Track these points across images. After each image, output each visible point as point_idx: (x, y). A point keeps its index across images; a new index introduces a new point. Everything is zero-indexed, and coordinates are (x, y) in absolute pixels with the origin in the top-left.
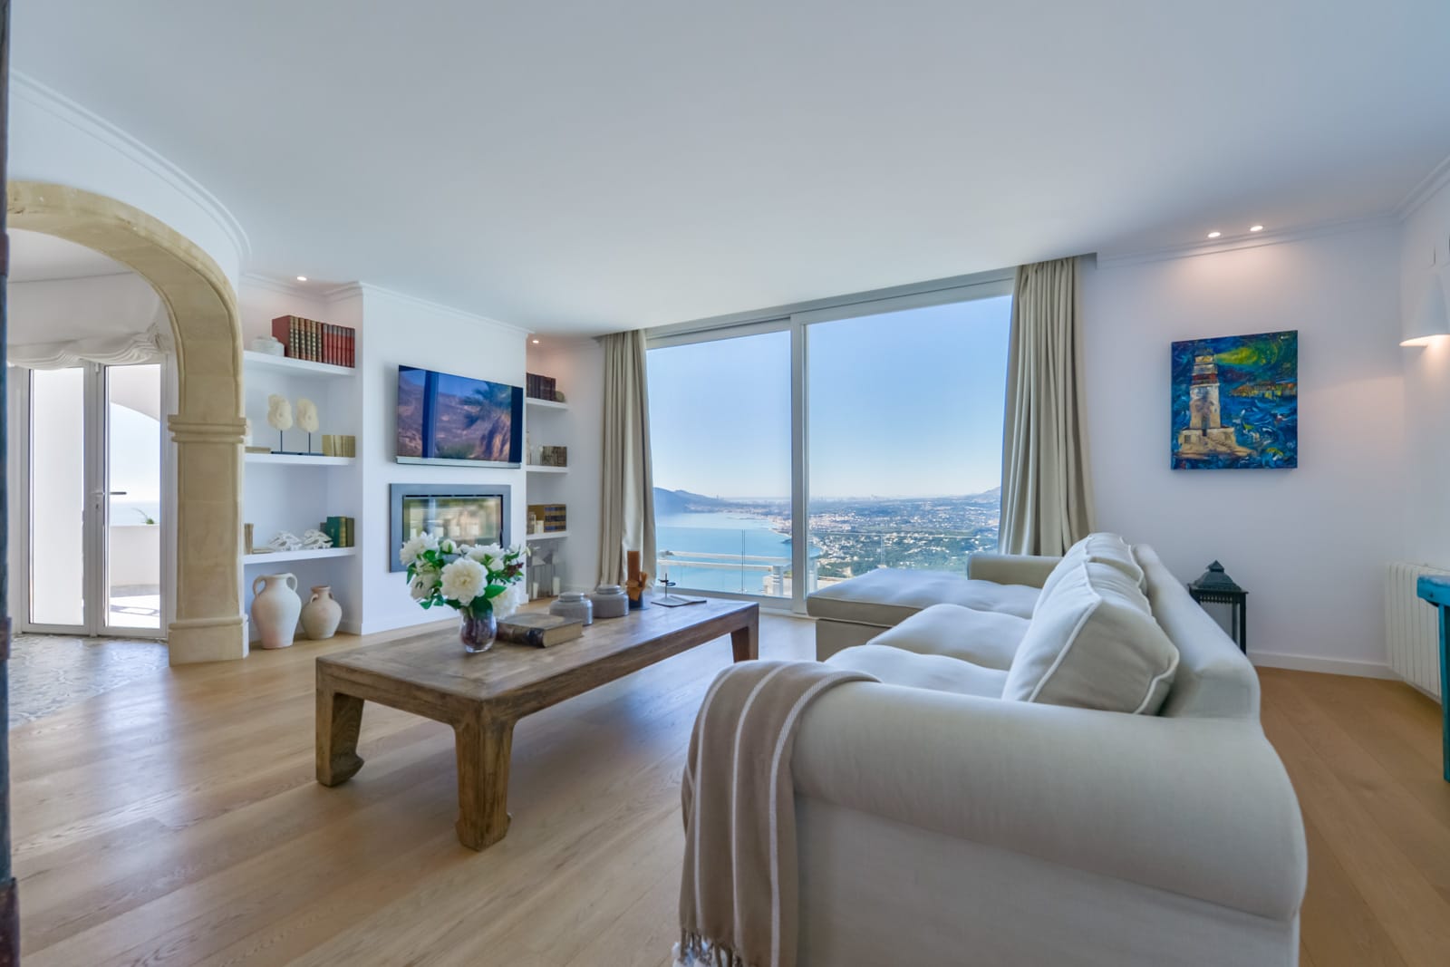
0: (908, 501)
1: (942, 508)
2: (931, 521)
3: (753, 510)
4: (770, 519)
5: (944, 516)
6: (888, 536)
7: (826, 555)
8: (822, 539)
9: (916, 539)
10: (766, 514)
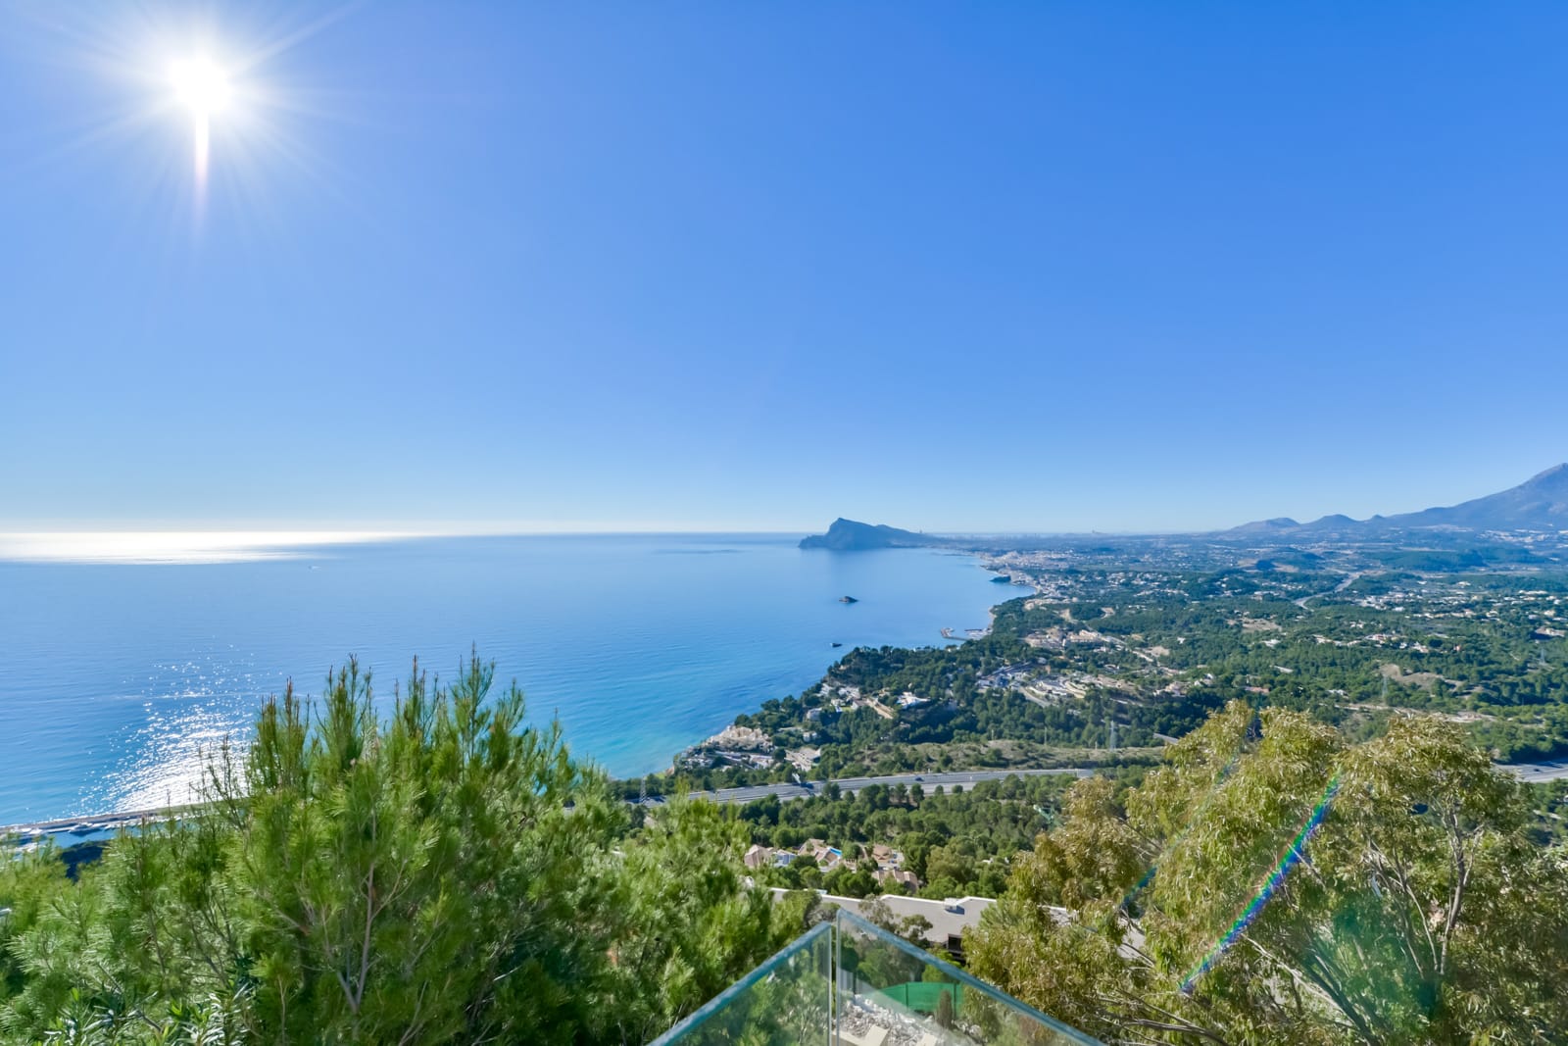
0: (1138, 537)
1: (1179, 546)
2: (1164, 561)
3: (958, 545)
4: (977, 555)
5: (1181, 554)
6: (1113, 576)
7: (1041, 595)
8: (1036, 578)
9: (1147, 580)
10: (973, 550)
